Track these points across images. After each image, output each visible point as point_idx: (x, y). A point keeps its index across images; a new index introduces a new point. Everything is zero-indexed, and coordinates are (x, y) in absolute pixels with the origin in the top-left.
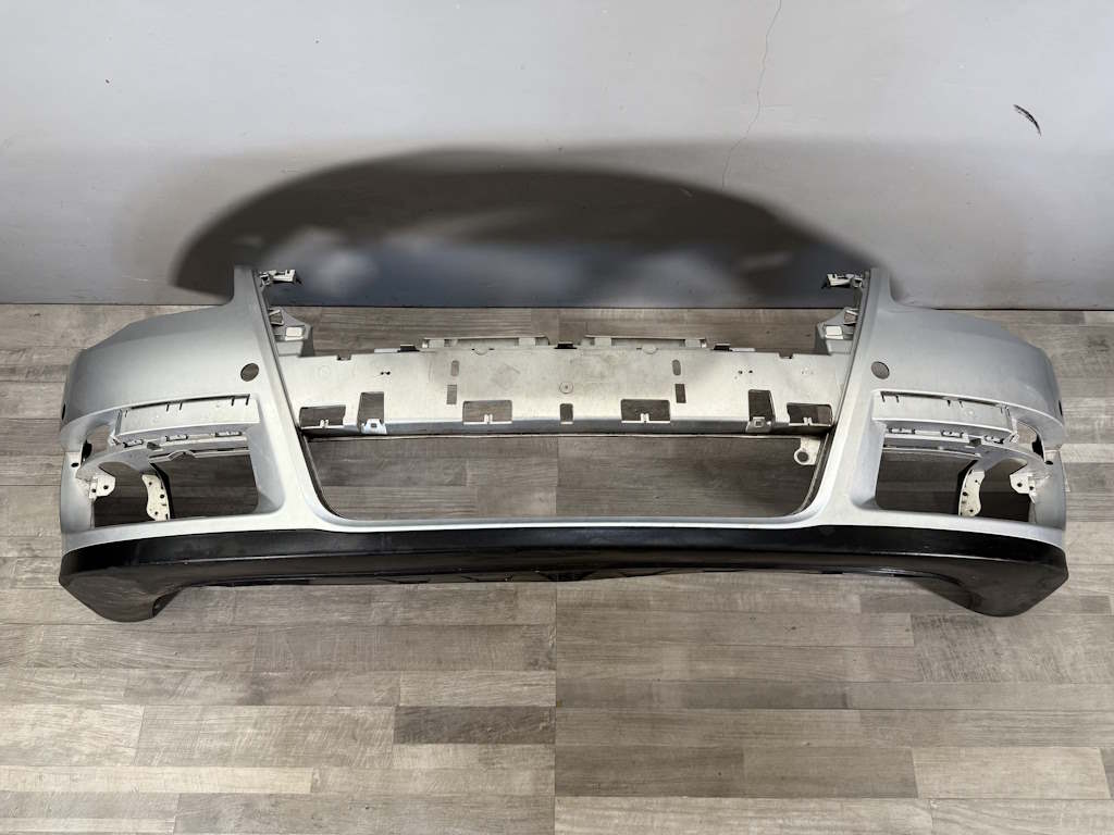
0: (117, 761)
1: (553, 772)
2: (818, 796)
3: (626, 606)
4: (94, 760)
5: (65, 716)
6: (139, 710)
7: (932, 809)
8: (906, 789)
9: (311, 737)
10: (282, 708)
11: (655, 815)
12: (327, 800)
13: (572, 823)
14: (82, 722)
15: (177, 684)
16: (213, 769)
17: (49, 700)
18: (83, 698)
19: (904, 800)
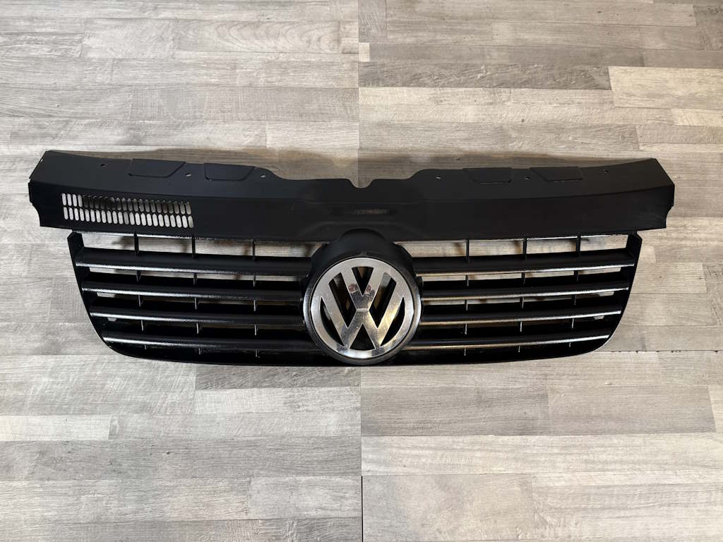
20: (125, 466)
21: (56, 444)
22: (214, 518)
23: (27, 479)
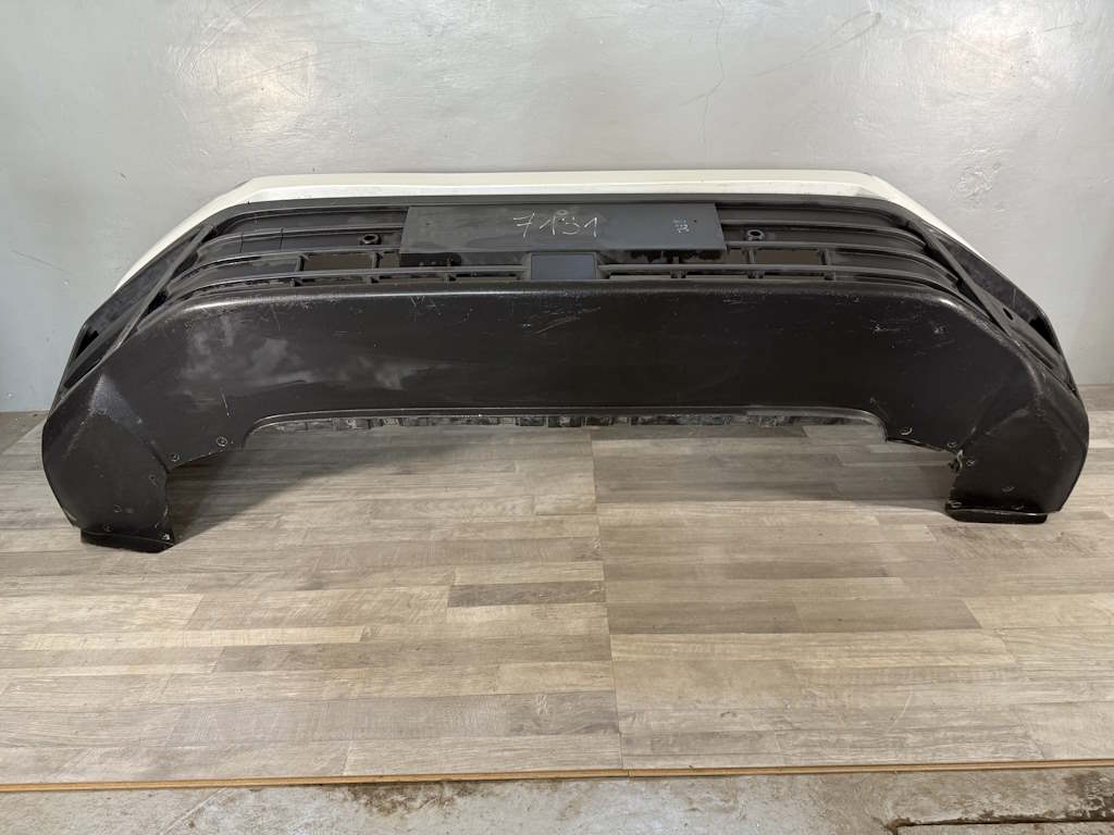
0: (166, 628)
1: (606, 620)
2: (879, 630)
3: (663, 526)
4: (144, 628)
5: (123, 602)
6: (199, 597)
7: (1000, 636)
8: (971, 624)
9: (365, 607)
10: (338, 591)
11: (716, 646)
12: (377, 645)
13: (629, 652)
14: (141, 605)
15: (240, 581)
16: (262, 630)
17: (113, 593)
18: (148, 591)
19: (967, 631)
20: (373, 659)
21: (308, 646)
22: (461, 694)
23: (274, 670)
